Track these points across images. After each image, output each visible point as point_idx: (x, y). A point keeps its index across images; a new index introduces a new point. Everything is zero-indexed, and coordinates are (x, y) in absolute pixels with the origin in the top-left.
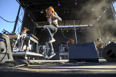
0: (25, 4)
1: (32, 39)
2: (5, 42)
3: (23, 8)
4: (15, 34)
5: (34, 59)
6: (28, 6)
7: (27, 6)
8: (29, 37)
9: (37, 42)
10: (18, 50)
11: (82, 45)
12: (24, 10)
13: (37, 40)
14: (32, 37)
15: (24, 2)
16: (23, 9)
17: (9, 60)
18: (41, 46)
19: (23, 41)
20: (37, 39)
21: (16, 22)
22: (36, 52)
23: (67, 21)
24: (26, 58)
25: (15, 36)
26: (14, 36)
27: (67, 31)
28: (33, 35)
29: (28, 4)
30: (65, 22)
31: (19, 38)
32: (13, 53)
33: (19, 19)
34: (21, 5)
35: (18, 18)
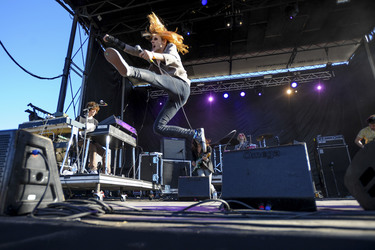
0: (89, 13)
1: (114, 132)
2: (44, 155)
3: (84, 28)
4: (65, 120)
5: (124, 196)
6: (100, 18)
7: (95, 19)
8: (106, 127)
9: (132, 141)
10: (74, 168)
11: (265, 154)
12: (87, 32)
13: (134, 136)
14: (115, 125)
15: (85, 8)
16: (83, 31)
17: (56, 201)
18: (147, 154)
19: (89, 140)
20: (133, 131)
21: (66, 76)
22: (131, 176)
23: (239, 56)
24: (100, 194)
25: (65, 126)
26: (60, 126)
27: (243, 94)
28: (118, 121)
29: (98, 12)
30: (230, 62)
31: (75, 131)
32: (63, 178)
33: (73, 66)
34: (79, 19)
35: (69, 61)
